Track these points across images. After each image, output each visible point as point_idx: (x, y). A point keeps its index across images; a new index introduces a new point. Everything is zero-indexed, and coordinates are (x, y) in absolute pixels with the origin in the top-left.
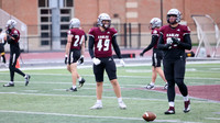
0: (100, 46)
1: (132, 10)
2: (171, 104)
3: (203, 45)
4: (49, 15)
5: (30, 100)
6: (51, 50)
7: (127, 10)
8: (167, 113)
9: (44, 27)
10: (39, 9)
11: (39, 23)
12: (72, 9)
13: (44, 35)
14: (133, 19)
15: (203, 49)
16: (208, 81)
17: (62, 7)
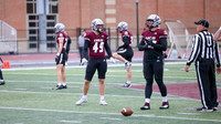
0: (95, 48)
1: (110, 16)
2: (147, 101)
3: (174, 47)
4: (36, 21)
5: (19, 97)
6: (38, 53)
7: (106, 16)
8: (143, 109)
9: (32, 32)
10: (27, 16)
11: (28, 28)
12: (57, 15)
13: (32, 39)
14: (112, 24)
15: (174, 51)
16: (179, 80)
17: (48, 13)
